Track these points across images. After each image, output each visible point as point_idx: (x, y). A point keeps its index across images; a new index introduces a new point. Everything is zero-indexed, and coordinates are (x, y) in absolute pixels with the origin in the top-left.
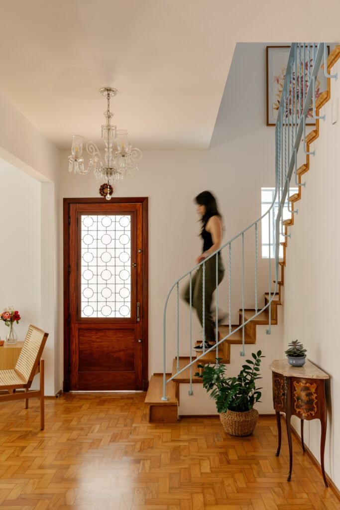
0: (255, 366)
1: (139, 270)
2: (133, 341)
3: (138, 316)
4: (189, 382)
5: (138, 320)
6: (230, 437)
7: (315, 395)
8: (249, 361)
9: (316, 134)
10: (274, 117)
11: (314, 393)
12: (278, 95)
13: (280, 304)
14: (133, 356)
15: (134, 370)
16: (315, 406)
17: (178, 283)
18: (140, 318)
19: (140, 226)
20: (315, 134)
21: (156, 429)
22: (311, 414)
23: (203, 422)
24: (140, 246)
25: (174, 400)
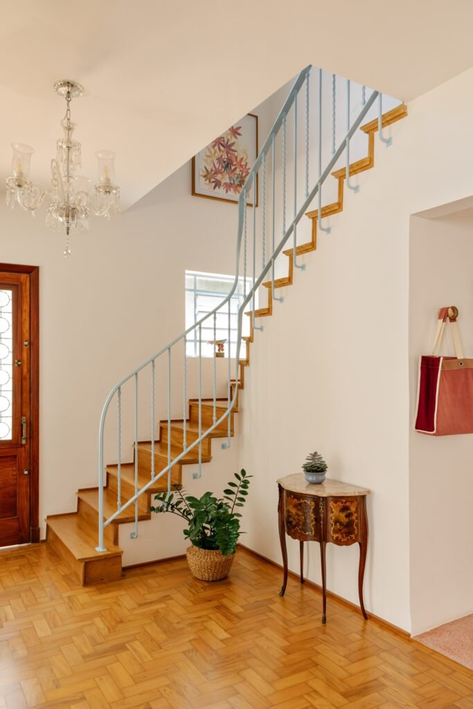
0: (241, 489)
1: (25, 370)
2: (15, 473)
3: (24, 436)
4: (134, 521)
5: (24, 442)
6: (206, 584)
7: (356, 515)
8: (232, 484)
9: (340, 208)
10: (203, 186)
11: (355, 512)
12: (205, 160)
13: (237, 412)
14: (14, 495)
15: (16, 515)
16: (356, 528)
17: (119, 388)
18: (26, 438)
19: (26, 307)
20: (337, 207)
21: (101, 593)
22: (351, 538)
23: (153, 572)
24: (26, 335)
25: (114, 550)
